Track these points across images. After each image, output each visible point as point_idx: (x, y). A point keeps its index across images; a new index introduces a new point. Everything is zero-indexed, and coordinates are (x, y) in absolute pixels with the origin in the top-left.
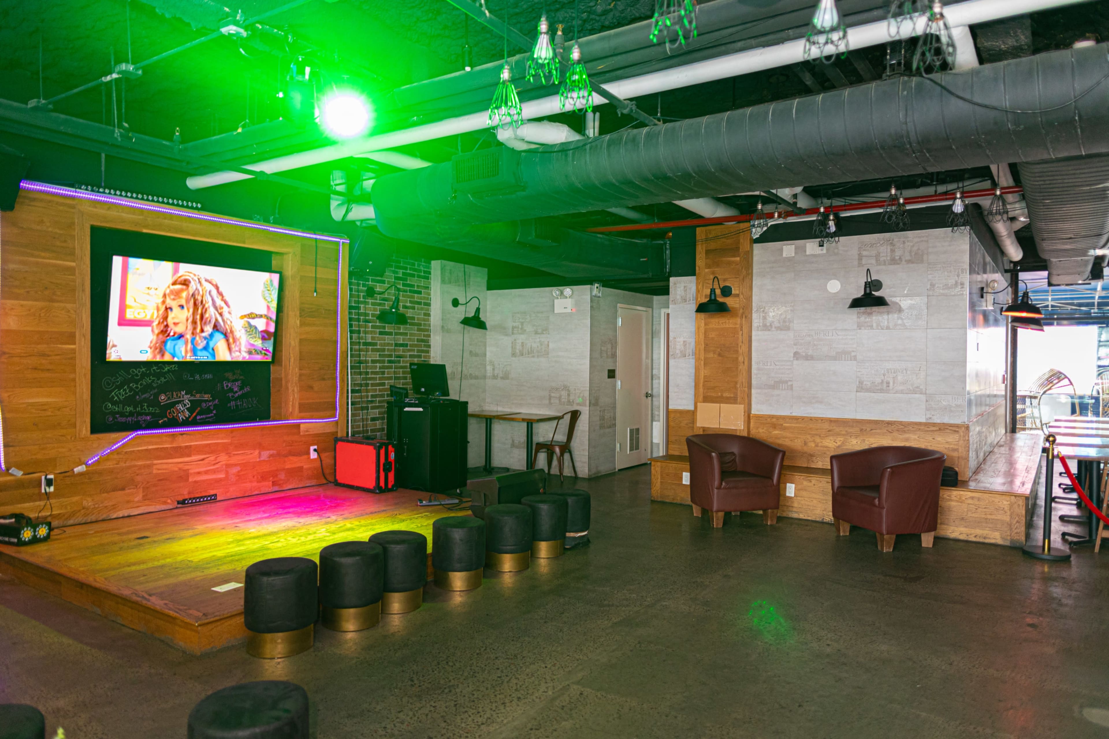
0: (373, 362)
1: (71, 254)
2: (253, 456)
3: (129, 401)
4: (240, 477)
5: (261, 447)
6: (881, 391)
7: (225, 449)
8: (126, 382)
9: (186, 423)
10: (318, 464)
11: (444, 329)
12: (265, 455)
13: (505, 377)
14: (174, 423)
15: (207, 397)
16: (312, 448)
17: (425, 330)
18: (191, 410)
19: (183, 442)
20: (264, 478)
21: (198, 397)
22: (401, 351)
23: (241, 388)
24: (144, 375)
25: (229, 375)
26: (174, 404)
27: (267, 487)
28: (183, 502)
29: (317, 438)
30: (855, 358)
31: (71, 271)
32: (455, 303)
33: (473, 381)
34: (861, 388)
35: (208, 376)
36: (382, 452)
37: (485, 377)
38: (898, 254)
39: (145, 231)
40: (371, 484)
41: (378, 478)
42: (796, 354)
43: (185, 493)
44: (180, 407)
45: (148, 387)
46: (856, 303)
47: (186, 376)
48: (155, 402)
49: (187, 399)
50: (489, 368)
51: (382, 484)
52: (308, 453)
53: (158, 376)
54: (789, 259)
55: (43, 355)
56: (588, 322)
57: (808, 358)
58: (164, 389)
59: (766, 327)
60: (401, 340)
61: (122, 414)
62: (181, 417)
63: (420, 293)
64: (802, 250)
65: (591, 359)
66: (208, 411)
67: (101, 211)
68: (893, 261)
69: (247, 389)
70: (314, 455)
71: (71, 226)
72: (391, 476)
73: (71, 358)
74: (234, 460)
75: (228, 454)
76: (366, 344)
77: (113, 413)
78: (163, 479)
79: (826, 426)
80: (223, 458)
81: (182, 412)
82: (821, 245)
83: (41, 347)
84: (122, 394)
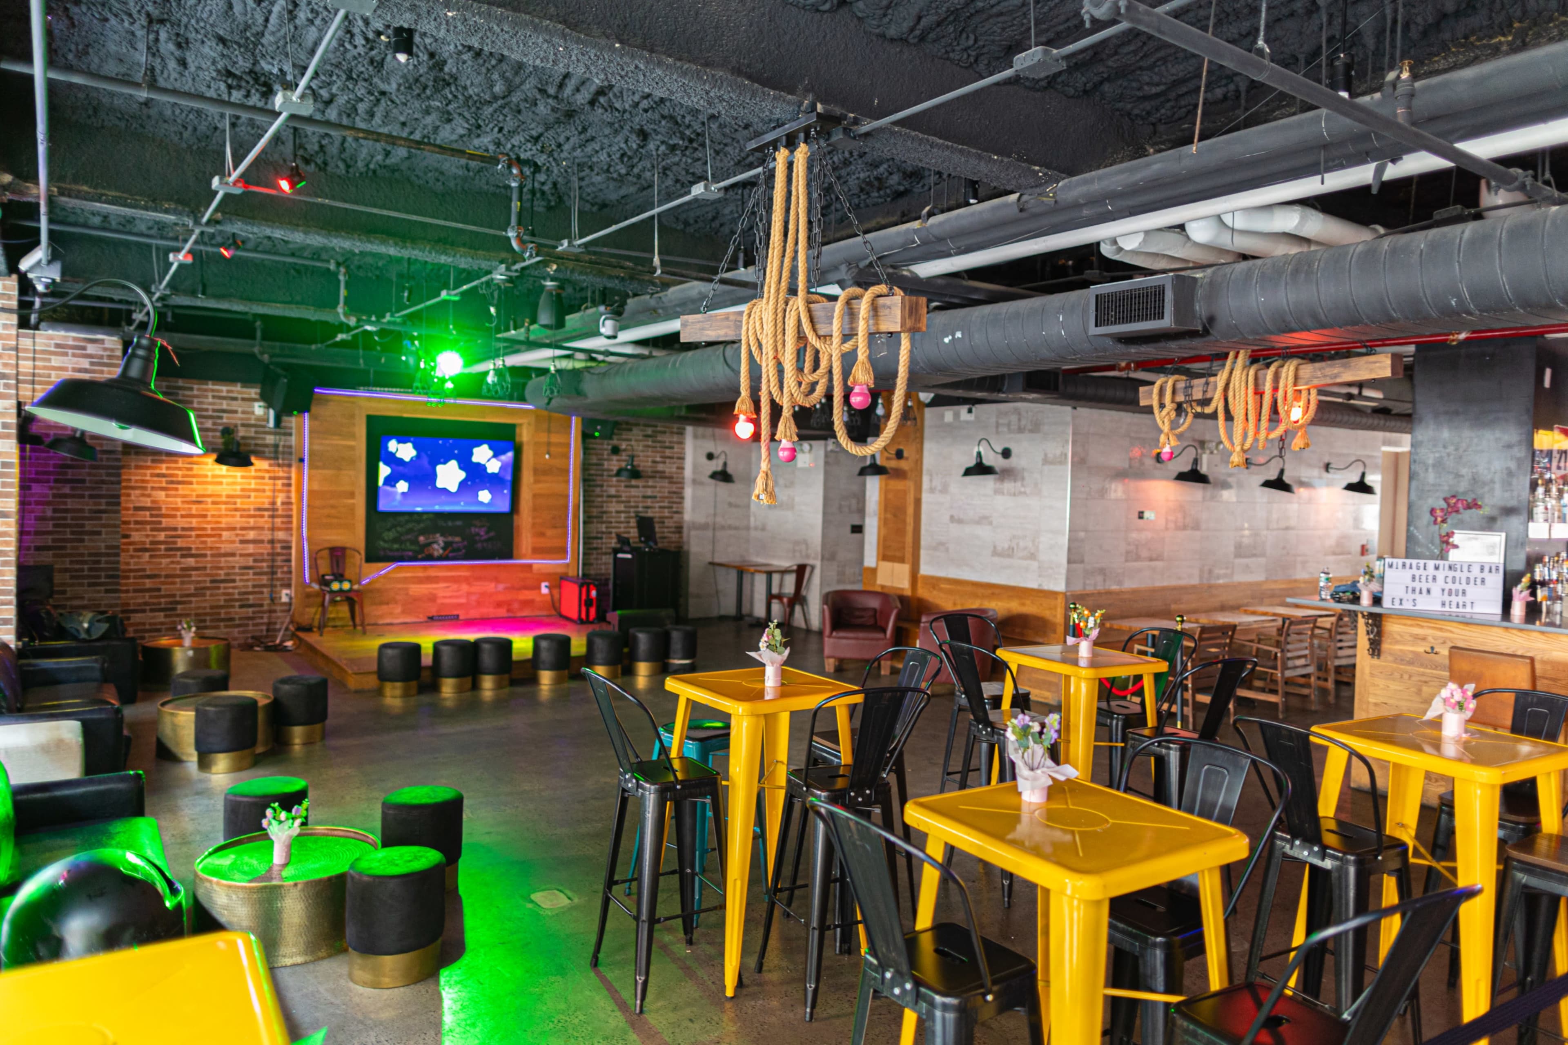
0: (618, 512)
1: (352, 436)
2: (490, 587)
3: (395, 540)
4: (479, 604)
5: (497, 580)
6: (1009, 556)
7: (466, 580)
8: (394, 526)
9: (440, 558)
10: (549, 598)
11: (694, 482)
12: (501, 587)
13: (763, 529)
14: (430, 558)
15: (457, 539)
16: (543, 584)
17: (676, 482)
18: (444, 549)
19: (433, 573)
20: (499, 605)
21: (450, 539)
22: (649, 502)
23: (487, 532)
24: (407, 522)
25: (477, 523)
26: (430, 544)
27: (502, 613)
28: (431, 618)
29: (547, 577)
30: (991, 523)
31: (352, 448)
32: (710, 456)
33: (732, 532)
34: (995, 553)
35: (459, 523)
36: (584, 590)
37: (748, 528)
38: (1023, 422)
39: (406, 415)
40: (574, 615)
41: (580, 612)
42: (952, 517)
43: (433, 611)
44: (435, 546)
45: (410, 531)
46: (968, 472)
47: (441, 523)
48: (415, 542)
49: (441, 540)
50: (752, 519)
51: (583, 616)
52: (539, 588)
53: (419, 522)
54: (949, 425)
55: (333, 507)
56: (821, 477)
57: (960, 521)
58: (422, 532)
59: (932, 490)
60: (649, 492)
61: (391, 550)
62: (436, 554)
63: (672, 448)
64: (957, 415)
65: (825, 514)
66: (458, 550)
67: (374, 404)
68: (1021, 430)
69: (492, 534)
70: (545, 590)
71: (352, 416)
72: (593, 611)
73: (352, 509)
74: (474, 589)
75: (469, 584)
76: (609, 496)
77: (384, 549)
78: (416, 599)
79: (969, 588)
80: (465, 588)
81: (437, 549)
82: (970, 411)
83: (332, 502)
84: (391, 535)
